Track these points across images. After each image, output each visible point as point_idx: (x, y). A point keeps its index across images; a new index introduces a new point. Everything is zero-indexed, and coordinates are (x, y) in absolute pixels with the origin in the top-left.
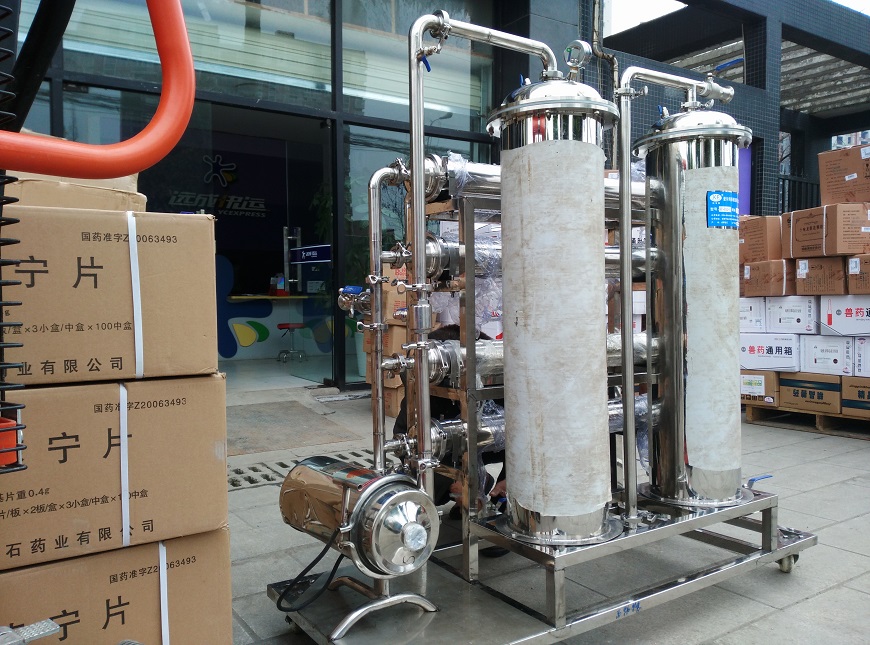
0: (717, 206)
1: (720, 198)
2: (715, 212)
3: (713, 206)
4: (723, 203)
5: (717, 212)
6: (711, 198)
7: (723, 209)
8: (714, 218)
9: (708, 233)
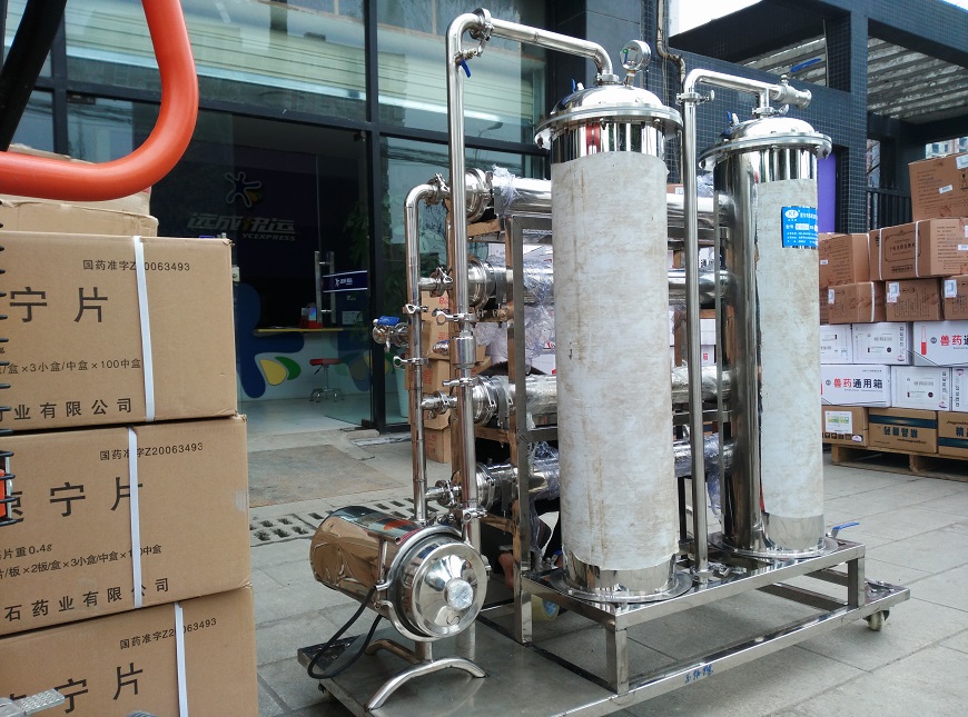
0: (794, 223)
1: (797, 214)
2: (791, 230)
3: (790, 223)
4: (800, 220)
5: (794, 230)
6: (787, 214)
7: (800, 227)
8: (790, 236)
9: (784, 254)
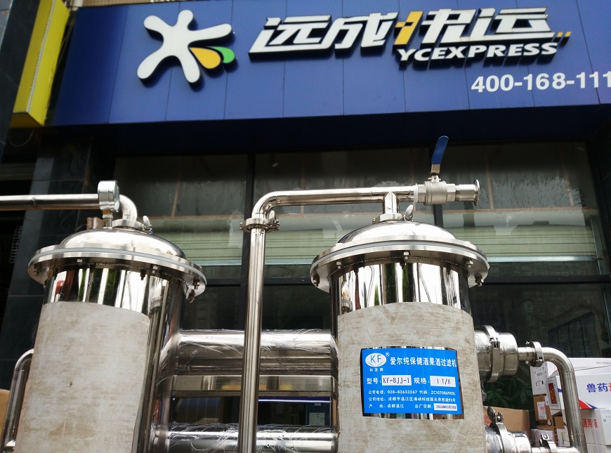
0: (379, 375)
1: (383, 360)
2: (374, 386)
3: (372, 375)
4: (389, 369)
5: (379, 386)
6: (368, 360)
7: (389, 380)
8: (375, 397)
9: (365, 429)
